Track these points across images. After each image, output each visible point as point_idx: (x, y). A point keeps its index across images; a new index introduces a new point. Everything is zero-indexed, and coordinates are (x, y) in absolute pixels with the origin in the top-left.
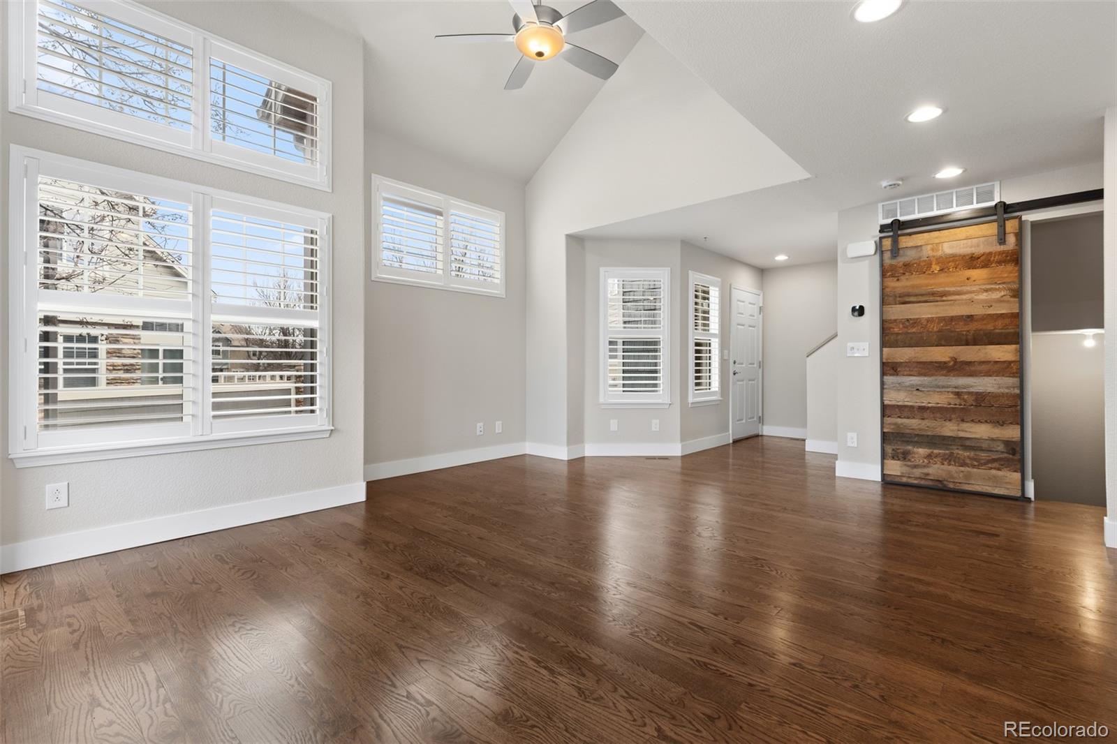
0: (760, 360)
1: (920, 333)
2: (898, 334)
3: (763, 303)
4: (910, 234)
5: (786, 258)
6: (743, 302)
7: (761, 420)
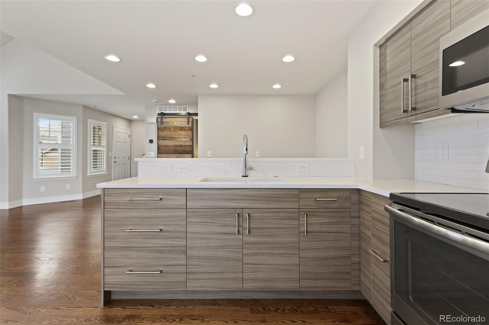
0: (129, 156)
1: (168, 150)
2: (162, 150)
3: (131, 134)
4: (166, 118)
5: (137, 117)
6: (120, 133)
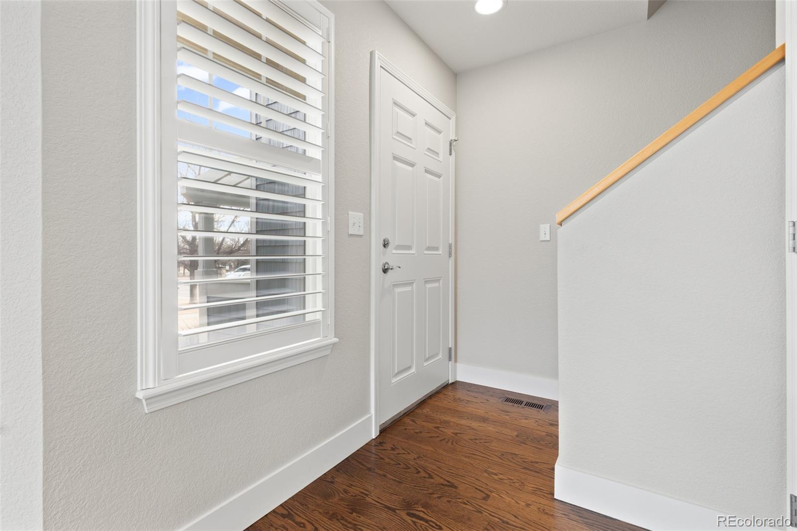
0: (451, 240)
3: (456, 135)
6: (413, 115)
7: (452, 355)
